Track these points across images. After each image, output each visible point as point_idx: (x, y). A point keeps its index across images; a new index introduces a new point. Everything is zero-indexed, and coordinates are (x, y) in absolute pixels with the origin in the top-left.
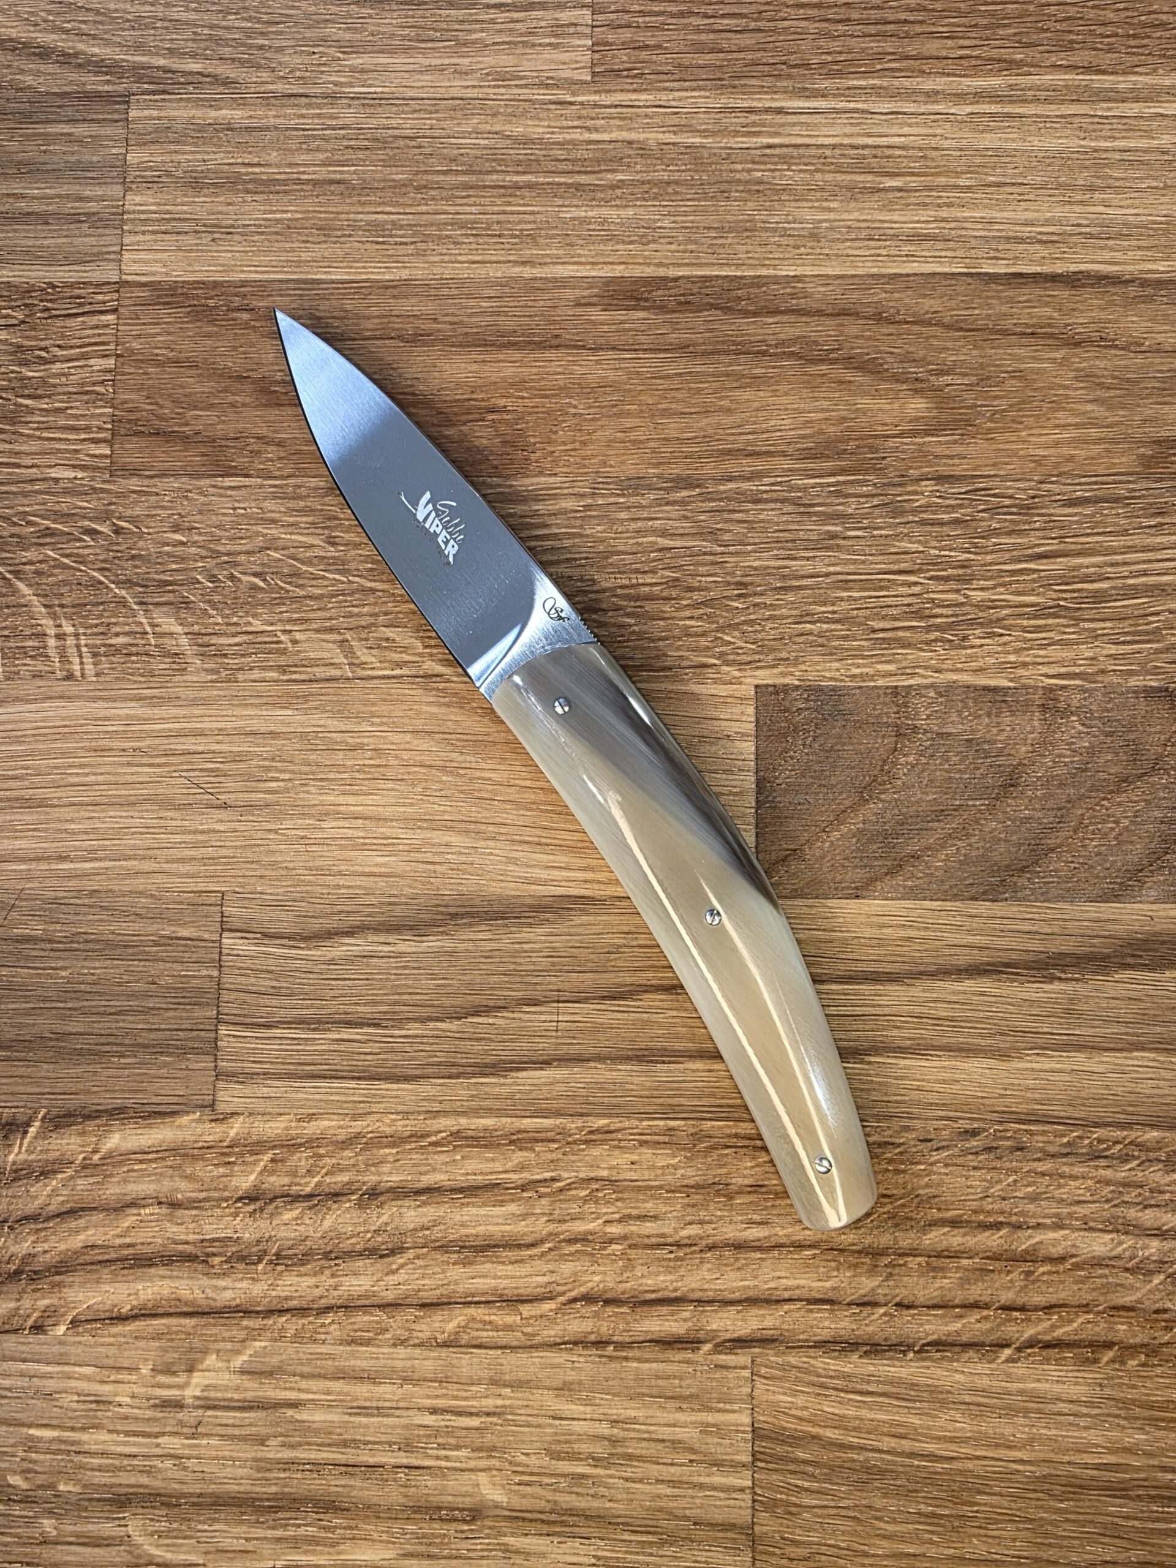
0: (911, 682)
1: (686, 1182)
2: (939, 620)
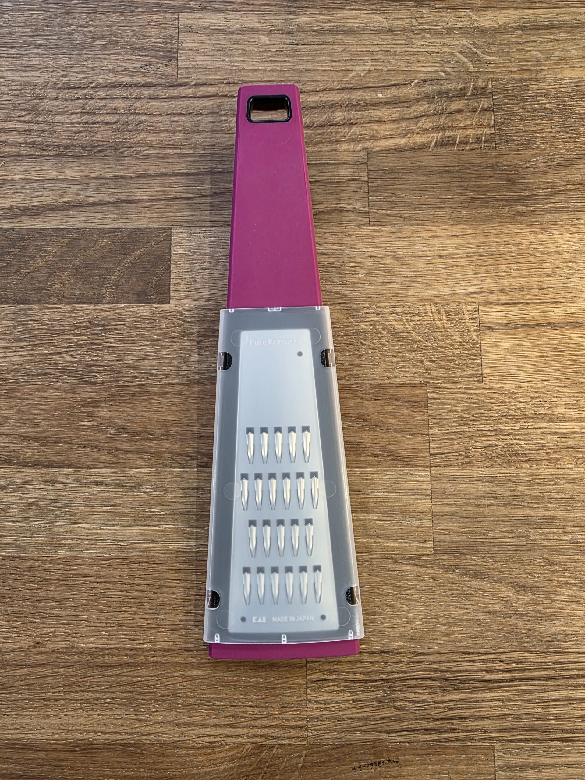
0: (111, 305)
1: (199, 134)
2: (100, 329)
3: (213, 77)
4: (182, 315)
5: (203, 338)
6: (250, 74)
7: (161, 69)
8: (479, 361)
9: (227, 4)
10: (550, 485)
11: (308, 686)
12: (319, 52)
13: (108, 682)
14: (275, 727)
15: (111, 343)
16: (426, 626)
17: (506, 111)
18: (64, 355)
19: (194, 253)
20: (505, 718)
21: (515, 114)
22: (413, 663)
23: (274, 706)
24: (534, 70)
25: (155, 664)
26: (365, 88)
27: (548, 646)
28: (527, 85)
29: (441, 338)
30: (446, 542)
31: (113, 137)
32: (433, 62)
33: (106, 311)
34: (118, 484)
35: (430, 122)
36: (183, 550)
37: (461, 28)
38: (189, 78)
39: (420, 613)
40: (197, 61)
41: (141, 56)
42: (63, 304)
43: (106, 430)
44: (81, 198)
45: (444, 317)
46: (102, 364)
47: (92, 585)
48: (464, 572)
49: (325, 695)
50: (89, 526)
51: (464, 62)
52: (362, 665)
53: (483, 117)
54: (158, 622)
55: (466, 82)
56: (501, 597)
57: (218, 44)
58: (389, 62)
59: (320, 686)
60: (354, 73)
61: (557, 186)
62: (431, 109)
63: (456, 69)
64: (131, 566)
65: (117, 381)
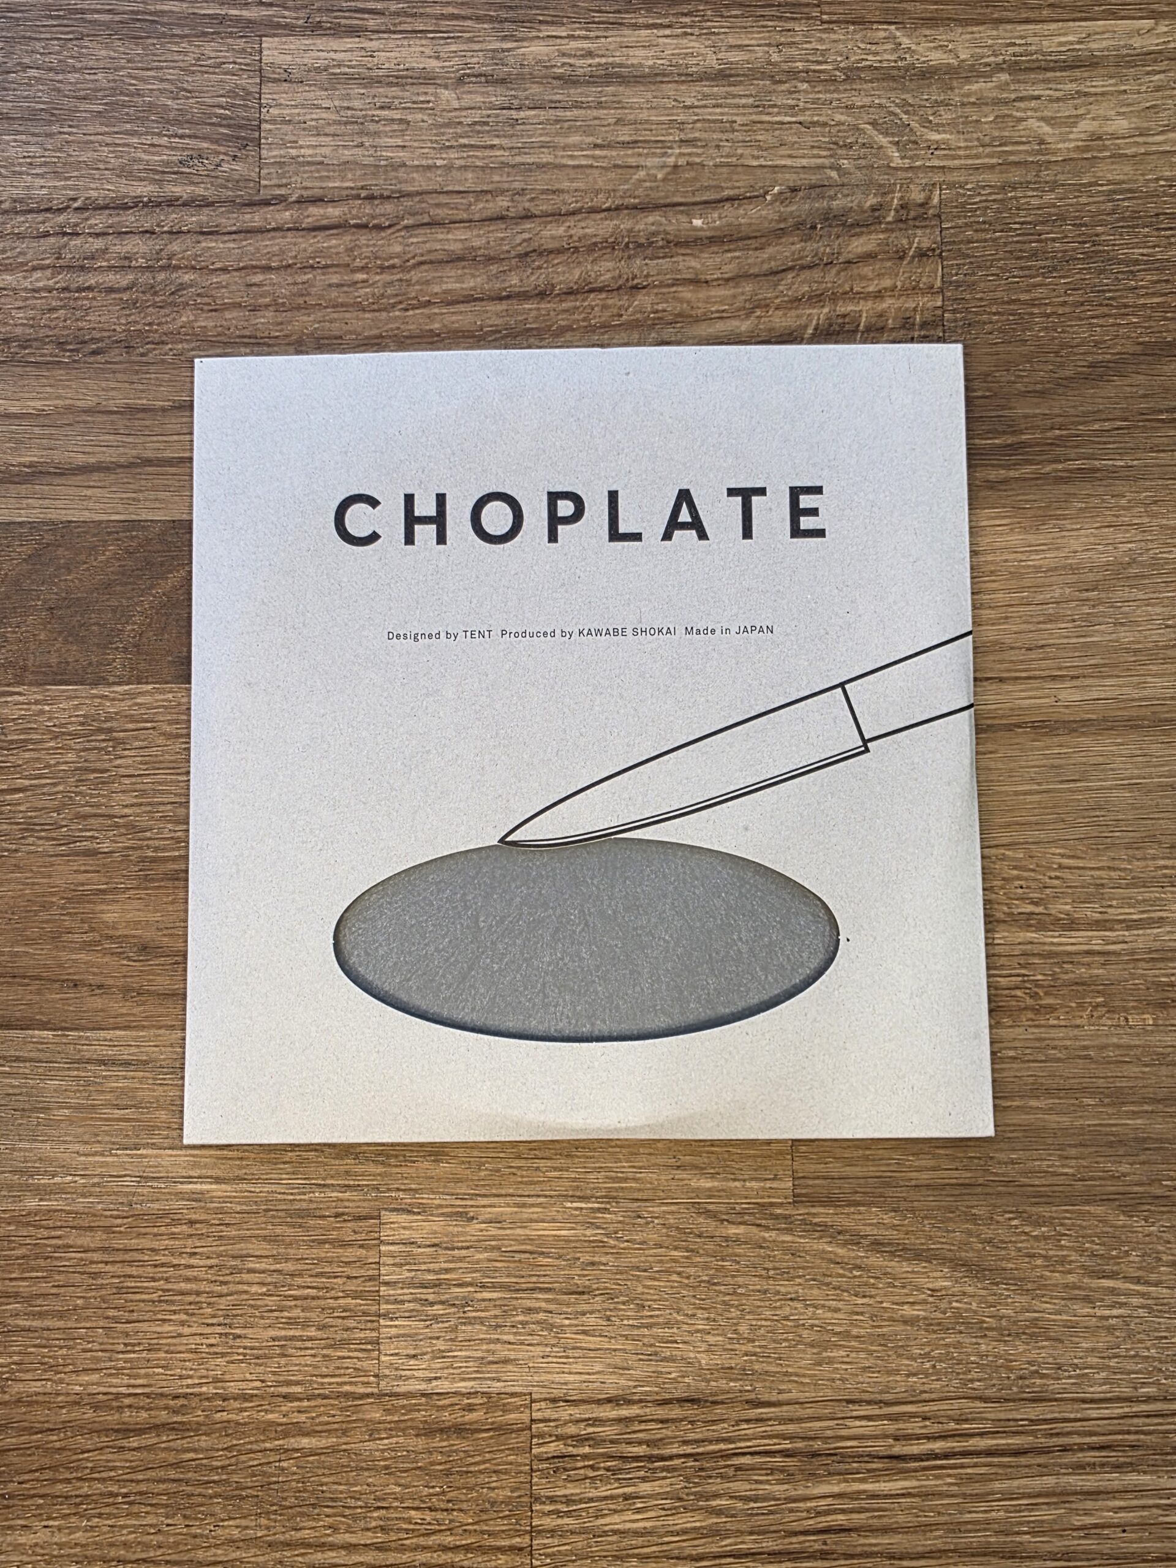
0: (126, 688)
1: (307, 311)
2: (103, 737)
3: (336, 185)
6: (415, 175)
7: (225, 167)
9: (366, 16)
10: (1036, 1061)
11: (535, 1467)
12: (566, 125)
13: (131, 1461)
14: (467, 1548)
15: (126, 767)
16: (775, 1348)
17: (968, 256)
18: (29, 793)
20: (931, 1531)
21: (988, 263)
22: (748, 1421)
23: (464, 1506)
24: (1033, 162)
25: (225, 1424)
26: (665, 206)
27: (1022, 1387)
28: (1016, 198)
30: (818, 1178)
31: (123, 321)
32: (813, 147)
33: (113, 699)
34: (146, 1063)
35: (803, 282)
36: (279, 1196)
37: (876, 68)
38: (286, 185)
39: (764, 1323)
40: (301, 147)
41: (181, 137)
42: (24, 685)
43: (119, 950)
44: (58, 456)
46: (110, 812)
47: (94, 1268)
48: (855, 1240)
49: (569, 1485)
50: (87, 1148)
51: (881, 147)
52: (643, 1427)
53: (919, 271)
54: (231, 1343)
55: (885, 191)
56: (929, 1289)
57: (348, 108)
58: (718, 147)
59: (558, 1468)
60: (642, 174)
61: (1073, 423)
62: (806, 253)
63: (862, 162)
64: (174, 1230)
65: (141, 848)
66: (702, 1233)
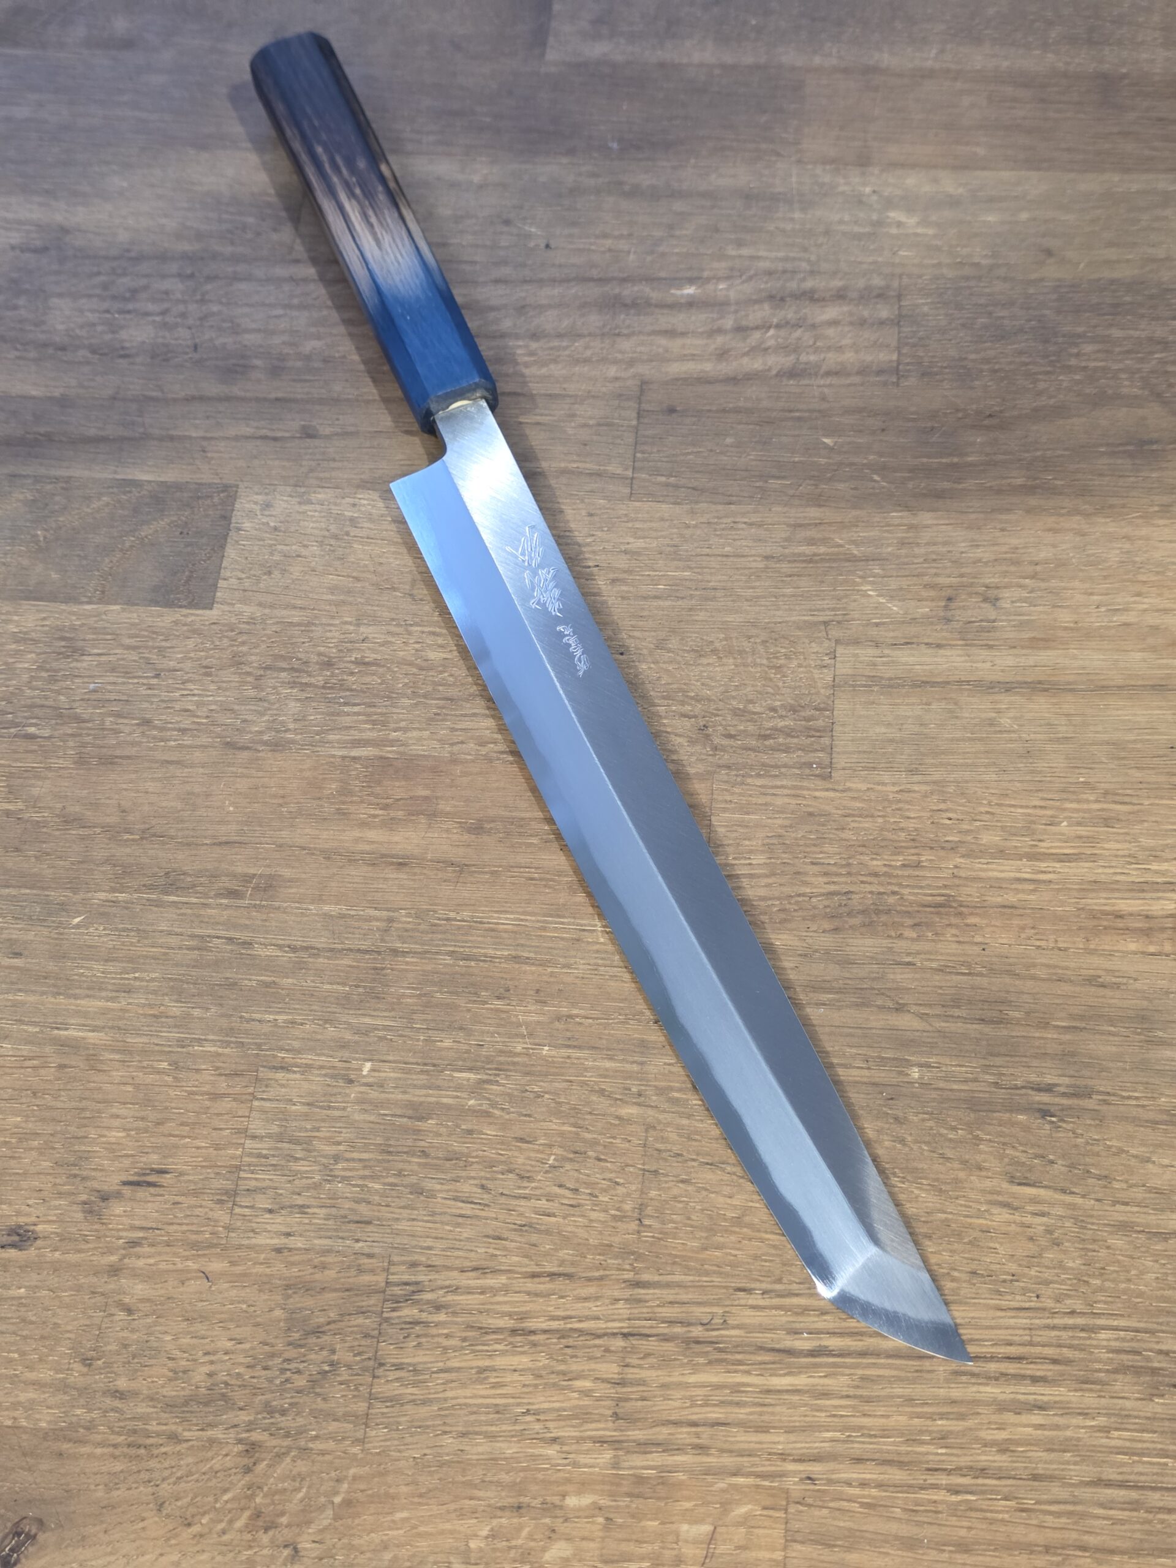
4: (232, 631)
5: (269, 672)
8: (826, 741)
17: (922, 326)
19: (276, 529)
21: (939, 331)
24: (984, 262)
26: (650, 279)
28: (969, 287)
29: (750, 697)
32: (786, 245)
33: (81, 615)
35: (771, 337)
36: (157, 1048)
44: (71, 429)
45: (765, 662)
52: (508, 1298)
53: (877, 334)
55: (850, 277)
58: (702, 242)
59: (408, 1334)
62: (775, 317)
65: (80, 735)
66: (594, 1109)
